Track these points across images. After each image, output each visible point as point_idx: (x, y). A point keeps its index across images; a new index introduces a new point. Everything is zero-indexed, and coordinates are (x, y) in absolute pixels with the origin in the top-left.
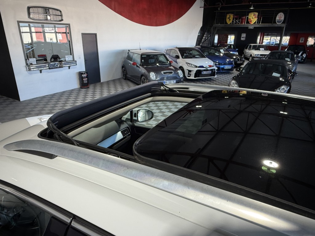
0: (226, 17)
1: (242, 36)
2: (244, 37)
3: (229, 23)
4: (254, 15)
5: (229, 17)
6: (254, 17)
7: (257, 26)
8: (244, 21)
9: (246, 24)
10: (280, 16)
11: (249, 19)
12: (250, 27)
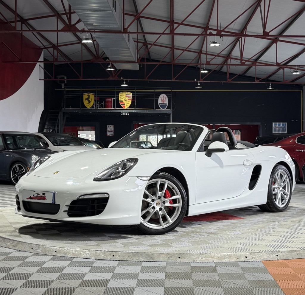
0: (83, 97)
1: (107, 130)
2: (111, 131)
3: (88, 107)
4: (126, 96)
5: (87, 97)
6: (127, 99)
7: (133, 112)
8: (110, 104)
9: (116, 108)
10: (163, 99)
11: (120, 101)
12: (124, 113)
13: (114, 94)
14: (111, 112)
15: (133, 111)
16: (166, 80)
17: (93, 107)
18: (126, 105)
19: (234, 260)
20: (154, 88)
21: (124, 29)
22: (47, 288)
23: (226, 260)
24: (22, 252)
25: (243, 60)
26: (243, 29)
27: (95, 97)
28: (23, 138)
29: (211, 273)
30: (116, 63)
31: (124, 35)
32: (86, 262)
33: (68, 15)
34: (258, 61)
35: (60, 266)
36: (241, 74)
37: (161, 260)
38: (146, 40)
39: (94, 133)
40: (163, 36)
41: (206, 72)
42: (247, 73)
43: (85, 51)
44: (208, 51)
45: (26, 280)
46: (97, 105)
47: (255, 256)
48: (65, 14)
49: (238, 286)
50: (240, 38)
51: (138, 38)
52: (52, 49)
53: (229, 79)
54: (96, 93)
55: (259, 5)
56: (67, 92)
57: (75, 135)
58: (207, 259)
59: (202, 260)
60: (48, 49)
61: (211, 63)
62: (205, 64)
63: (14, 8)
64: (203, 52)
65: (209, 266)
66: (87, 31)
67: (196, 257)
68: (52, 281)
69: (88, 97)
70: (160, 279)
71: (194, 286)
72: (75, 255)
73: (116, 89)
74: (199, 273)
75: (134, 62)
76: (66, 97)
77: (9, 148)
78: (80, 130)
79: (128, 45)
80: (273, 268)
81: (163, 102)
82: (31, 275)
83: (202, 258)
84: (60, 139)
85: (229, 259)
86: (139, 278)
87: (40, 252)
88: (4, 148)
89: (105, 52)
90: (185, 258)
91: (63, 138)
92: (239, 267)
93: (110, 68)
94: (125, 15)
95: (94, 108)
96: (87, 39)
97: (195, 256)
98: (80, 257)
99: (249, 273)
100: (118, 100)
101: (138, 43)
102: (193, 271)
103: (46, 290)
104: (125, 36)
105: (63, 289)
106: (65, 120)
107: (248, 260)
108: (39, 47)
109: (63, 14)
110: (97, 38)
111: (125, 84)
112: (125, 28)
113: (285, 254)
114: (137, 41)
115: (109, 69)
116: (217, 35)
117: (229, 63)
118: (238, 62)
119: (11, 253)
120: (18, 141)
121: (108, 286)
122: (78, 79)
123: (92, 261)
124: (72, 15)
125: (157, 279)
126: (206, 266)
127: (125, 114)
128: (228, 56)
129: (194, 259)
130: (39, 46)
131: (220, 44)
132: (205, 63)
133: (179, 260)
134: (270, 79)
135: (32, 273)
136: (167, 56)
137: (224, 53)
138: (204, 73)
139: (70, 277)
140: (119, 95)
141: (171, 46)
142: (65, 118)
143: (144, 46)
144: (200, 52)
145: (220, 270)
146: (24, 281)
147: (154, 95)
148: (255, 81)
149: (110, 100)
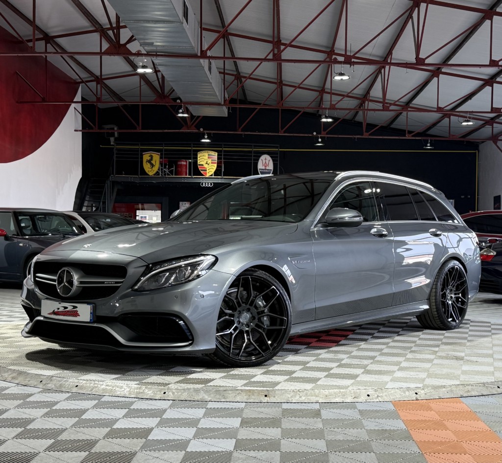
3: (151, 174)
4: (209, 158)
6: (210, 161)
7: (220, 182)
8: (184, 170)
9: (193, 175)
10: (266, 163)
11: (200, 165)
12: (205, 183)
13: (190, 154)
14: (186, 181)
15: (219, 180)
16: (270, 134)
17: (157, 173)
18: (208, 171)
19: (349, 400)
20: (251, 146)
21: (202, 51)
22: (54, 440)
23: (337, 400)
24: (26, 387)
25: (387, 103)
26: (387, 55)
27: (161, 158)
28: (46, 219)
29: (312, 419)
30: (193, 106)
31: (202, 61)
32: (122, 402)
33: (115, 31)
34: (411, 105)
35: (79, 407)
36: (385, 125)
37: (238, 399)
38: (240, 71)
39: (160, 214)
40: (264, 63)
41: (330, 120)
42: (394, 124)
43: (145, 87)
44: (332, 88)
45: (23, 429)
46: (165, 171)
47: (382, 394)
48: (112, 28)
49: (350, 438)
50: (383, 69)
51: (225, 68)
52: (94, 84)
53: (366, 132)
54: (162, 151)
55: (410, 17)
56: (118, 150)
57: (131, 217)
58: (308, 399)
59: (300, 399)
60: (87, 84)
61: (337, 106)
62: (329, 109)
63: (31, 18)
64: (326, 90)
65: (309, 408)
66: (145, 55)
67: (291, 395)
68: (64, 430)
69: (150, 158)
70: (231, 427)
71: (282, 437)
72: (105, 392)
73: (193, 147)
74: (293, 418)
75: (219, 104)
76: (117, 157)
77: (24, 233)
78: (139, 209)
79: (209, 76)
80: (408, 411)
81: (266, 167)
82: (34, 420)
83: (300, 397)
84: (104, 220)
85: (343, 398)
86: (200, 426)
87: (53, 386)
88: (15, 233)
89: (174, 88)
90: (274, 397)
91: (108, 220)
92: (356, 410)
93: (183, 113)
94: (203, 31)
95: (160, 176)
96: (144, 67)
97: (289, 394)
98: (114, 395)
99: (369, 419)
100: (196, 163)
101: (226, 76)
102: (284, 416)
103: (51, 443)
104: (204, 62)
105: (79, 441)
106: (115, 194)
107: (371, 399)
108: (74, 80)
109: (108, 29)
110: (160, 65)
111: (208, 138)
112: (203, 49)
113: (429, 391)
114: (223, 73)
115: (180, 115)
116: (344, 63)
117: (366, 108)
118: (380, 106)
119: (8, 388)
120: (39, 224)
121: (150, 438)
122: (135, 131)
123: (130, 400)
124: (121, 30)
125: (227, 427)
126: (306, 408)
127: (207, 185)
128: (364, 97)
129: (289, 398)
130: (73, 78)
131: (349, 76)
132: (329, 107)
133: (266, 400)
134: (430, 132)
135: (35, 418)
136: (271, 97)
137: (359, 91)
138: (327, 122)
139: (93, 424)
140: (197, 155)
141: (276, 81)
142: (115, 190)
143: (236, 81)
144: (322, 91)
145: (326, 414)
146: (20, 430)
147: (251, 156)
148: (405, 136)
149: (185, 163)
